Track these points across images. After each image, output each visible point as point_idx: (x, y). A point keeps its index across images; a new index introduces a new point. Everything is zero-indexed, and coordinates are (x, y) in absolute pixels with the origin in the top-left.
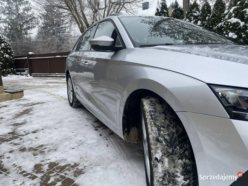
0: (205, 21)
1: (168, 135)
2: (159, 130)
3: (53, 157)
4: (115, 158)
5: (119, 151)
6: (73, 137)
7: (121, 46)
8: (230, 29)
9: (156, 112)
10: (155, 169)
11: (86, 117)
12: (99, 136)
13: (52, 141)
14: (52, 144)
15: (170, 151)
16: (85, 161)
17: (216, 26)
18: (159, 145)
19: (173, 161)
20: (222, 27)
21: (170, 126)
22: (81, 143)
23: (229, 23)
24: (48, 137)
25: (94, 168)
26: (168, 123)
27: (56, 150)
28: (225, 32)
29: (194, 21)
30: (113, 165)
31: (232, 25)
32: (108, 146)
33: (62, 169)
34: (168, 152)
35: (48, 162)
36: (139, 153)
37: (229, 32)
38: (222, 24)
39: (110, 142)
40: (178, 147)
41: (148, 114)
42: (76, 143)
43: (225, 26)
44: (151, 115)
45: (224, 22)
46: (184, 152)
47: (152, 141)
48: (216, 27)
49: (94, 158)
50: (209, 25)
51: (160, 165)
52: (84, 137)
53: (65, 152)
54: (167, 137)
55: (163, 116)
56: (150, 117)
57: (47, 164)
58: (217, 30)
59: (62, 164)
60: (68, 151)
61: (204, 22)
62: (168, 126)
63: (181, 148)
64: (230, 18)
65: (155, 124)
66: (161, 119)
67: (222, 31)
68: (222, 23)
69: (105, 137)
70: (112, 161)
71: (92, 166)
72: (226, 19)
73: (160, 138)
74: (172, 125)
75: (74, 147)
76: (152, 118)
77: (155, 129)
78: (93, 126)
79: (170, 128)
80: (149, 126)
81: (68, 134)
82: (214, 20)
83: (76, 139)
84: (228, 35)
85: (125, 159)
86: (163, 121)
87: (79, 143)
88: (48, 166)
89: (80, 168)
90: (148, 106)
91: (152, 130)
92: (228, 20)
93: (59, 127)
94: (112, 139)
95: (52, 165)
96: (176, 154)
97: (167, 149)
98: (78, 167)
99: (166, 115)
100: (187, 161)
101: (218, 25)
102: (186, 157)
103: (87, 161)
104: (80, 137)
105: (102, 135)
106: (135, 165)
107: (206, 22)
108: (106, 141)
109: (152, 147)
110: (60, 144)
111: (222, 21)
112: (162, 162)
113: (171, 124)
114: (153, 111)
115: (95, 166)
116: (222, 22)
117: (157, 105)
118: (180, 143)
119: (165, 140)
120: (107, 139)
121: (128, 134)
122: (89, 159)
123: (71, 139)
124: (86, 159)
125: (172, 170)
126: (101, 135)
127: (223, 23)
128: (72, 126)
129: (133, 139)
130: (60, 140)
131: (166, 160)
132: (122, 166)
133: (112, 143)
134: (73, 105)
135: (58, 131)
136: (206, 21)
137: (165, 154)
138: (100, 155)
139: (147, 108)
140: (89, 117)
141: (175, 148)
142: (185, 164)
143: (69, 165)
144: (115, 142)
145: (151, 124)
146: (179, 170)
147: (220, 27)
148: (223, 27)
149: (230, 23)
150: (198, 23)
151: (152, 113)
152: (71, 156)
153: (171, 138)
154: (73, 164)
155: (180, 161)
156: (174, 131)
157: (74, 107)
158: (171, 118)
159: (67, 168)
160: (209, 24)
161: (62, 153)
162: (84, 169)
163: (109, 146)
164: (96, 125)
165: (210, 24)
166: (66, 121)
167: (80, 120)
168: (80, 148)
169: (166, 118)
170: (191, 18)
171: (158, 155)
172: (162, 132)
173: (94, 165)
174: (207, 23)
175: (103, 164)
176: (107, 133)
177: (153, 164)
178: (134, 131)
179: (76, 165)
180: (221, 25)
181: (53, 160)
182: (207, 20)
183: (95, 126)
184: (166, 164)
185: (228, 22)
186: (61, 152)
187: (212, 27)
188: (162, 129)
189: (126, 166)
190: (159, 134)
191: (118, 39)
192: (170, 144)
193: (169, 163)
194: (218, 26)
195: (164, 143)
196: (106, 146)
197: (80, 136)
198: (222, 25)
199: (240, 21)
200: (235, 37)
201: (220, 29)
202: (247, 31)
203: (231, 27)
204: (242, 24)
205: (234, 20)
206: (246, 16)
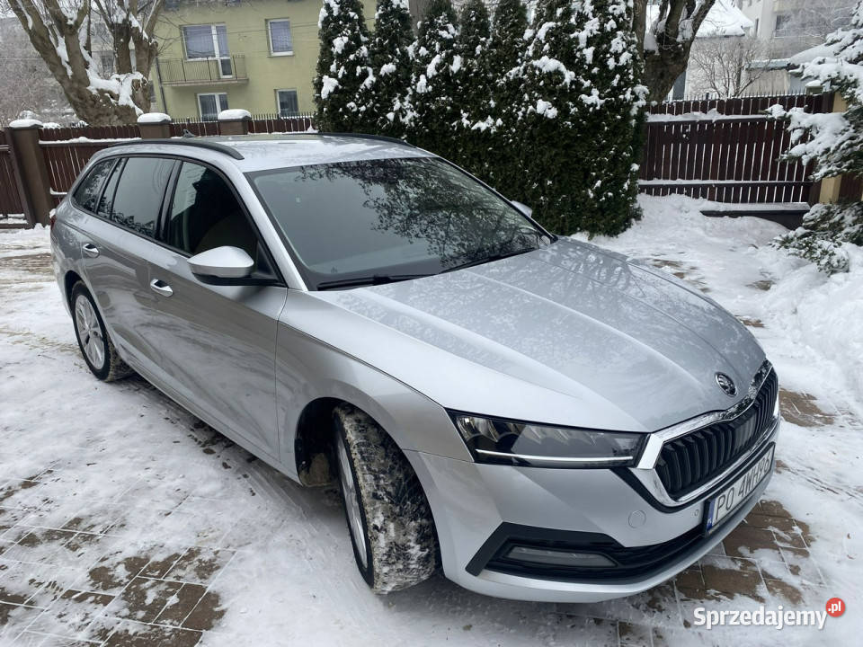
0: (473, 56)
1: (393, 484)
2: (377, 478)
3: (128, 544)
4: (279, 521)
5: (283, 501)
6: (152, 483)
8: (540, 90)
9: (369, 445)
10: (374, 544)
11: (164, 412)
12: (223, 469)
13: (100, 504)
14: (104, 511)
15: (397, 510)
16: (210, 540)
17: (503, 74)
18: (378, 504)
19: (403, 525)
20: (519, 81)
21: (394, 468)
22: (182, 497)
23: (537, 72)
24: (80, 493)
25: (239, 551)
26: (390, 463)
27: (123, 525)
28: (526, 97)
29: (444, 55)
30: (280, 538)
31: (543, 79)
32: (254, 494)
33: (164, 567)
34: (393, 513)
35: (120, 558)
37: (537, 99)
38: (519, 71)
39: (258, 484)
40: (409, 503)
41: (355, 451)
42: (170, 497)
43: (525, 77)
44: (361, 453)
45: (524, 64)
46: (418, 509)
47: (366, 499)
48: (505, 79)
49: (230, 530)
50: (485, 72)
51: (381, 536)
52: (183, 477)
53: (152, 525)
54: (390, 489)
55: (381, 451)
56: (359, 456)
57: (119, 563)
58: (507, 89)
59: (159, 557)
60: (156, 523)
61: (469, 61)
62: (392, 468)
63: (413, 502)
64: (539, 58)
65: (369, 469)
66: (379, 458)
67: (518, 91)
68: (518, 68)
69: (238, 471)
70: (274, 530)
71: (231, 549)
72: (529, 58)
73: (379, 493)
74: (397, 467)
75: (168, 510)
76: (363, 458)
77: (369, 477)
78: (196, 440)
79: (395, 471)
80: (359, 474)
81: (135, 474)
82: (498, 58)
83: (163, 486)
84: (535, 107)
85: (301, 518)
86: (382, 461)
87: (178, 498)
88: (126, 568)
89: (206, 557)
90: (354, 433)
91: (365, 480)
92: (535, 63)
93: (97, 457)
94: (258, 475)
95: (134, 564)
96: (405, 513)
97: (391, 508)
98: (200, 557)
99: (386, 449)
100: (424, 521)
101: (508, 74)
102: (422, 516)
103: (216, 540)
104: (174, 480)
105: (229, 464)
107: (475, 62)
108: (245, 480)
109: (368, 508)
110: (126, 508)
111: (519, 60)
112: (385, 530)
113: (396, 464)
114: (363, 444)
115: (240, 546)
116: (517, 65)
117: (369, 429)
118: (410, 495)
119: (388, 494)
120: (245, 476)
121: (308, 471)
122: (217, 533)
123: (150, 488)
124: (211, 535)
125: (401, 540)
126: (225, 466)
127: (522, 67)
128: (136, 450)
129: (319, 479)
130: (118, 496)
131: (391, 526)
132: (299, 537)
133: (261, 483)
134: (109, 378)
135: (100, 471)
136: (476, 58)
137: (388, 517)
138: (241, 520)
139: (353, 438)
140: (174, 415)
141: (405, 503)
142: (421, 526)
143: (177, 555)
144: (268, 481)
145: (362, 469)
146: (413, 537)
147: (514, 79)
148: (522, 81)
149: (540, 70)
150: (455, 62)
151: (363, 448)
152: (173, 535)
153: (398, 489)
154: (184, 553)
155: (413, 523)
156: (401, 476)
157: (110, 382)
158: (394, 454)
159: (175, 563)
160: (484, 67)
161: (144, 531)
162: (215, 560)
163: (257, 494)
164: (203, 437)
165: (488, 67)
166: (108, 434)
167: (150, 427)
168: (185, 508)
169: (387, 456)
170: (434, 45)
171: (378, 521)
172: (382, 482)
173: (236, 545)
174: (480, 65)
175: (256, 539)
176: (241, 459)
177: (370, 535)
179: (192, 553)
180: (517, 75)
181: (130, 552)
182: (478, 55)
183: (199, 440)
184: (392, 533)
185: (534, 68)
186: (140, 529)
187: (494, 78)
188: (382, 475)
189: (309, 535)
190: (377, 486)
191: (260, 251)
192: (397, 499)
193: (396, 530)
194: (508, 78)
195: (387, 500)
196: (249, 494)
197: (171, 477)
198: (520, 76)
199: (563, 68)
200: (552, 113)
201: (514, 85)
202: (583, 96)
203: (542, 83)
204: (569, 76)
205: (549, 64)
206: (578, 55)
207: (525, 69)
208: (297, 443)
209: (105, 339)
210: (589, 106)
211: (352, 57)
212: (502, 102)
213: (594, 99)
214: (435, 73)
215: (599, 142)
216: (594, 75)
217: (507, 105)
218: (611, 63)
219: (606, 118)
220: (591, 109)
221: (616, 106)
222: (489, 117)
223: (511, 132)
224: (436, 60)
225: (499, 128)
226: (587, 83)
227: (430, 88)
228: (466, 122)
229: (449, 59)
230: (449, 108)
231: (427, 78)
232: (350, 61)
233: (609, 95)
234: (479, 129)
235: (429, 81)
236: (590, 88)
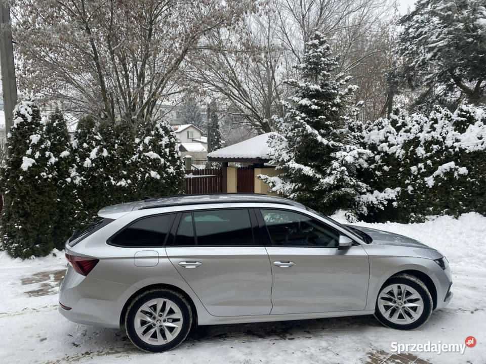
8: (149, 166)
17: (129, 159)
20: (137, 162)
23: (147, 158)
28: (142, 169)
29: (98, 148)
31: (151, 161)
37: (150, 170)
45: (139, 154)
48: (130, 161)
58: (132, 166)
64: (147, 152)
67: (137, 167)
68: (136, 156)
72: (141, 152)
84: (149, 174)
92: (145, 154)
101: (132, 158)
111: (135, 152)
116: (135, 154)
127: (138, 156)
136: (116, 150)
147: (135, 161)
149: (149, 158)
150: (104, 152)
170: (92, 143)
180: (136, 159)
185: (145, 156)
199: (159, 157)
200: (158, 177)
201: (134, 164)
202: (168, 169)
203: (150, 163)
204: (162, 161)
205: (153, 155)
206: (163, 151)
210: (171, 173)
211: (43, 146)
212: (130, 172)
213: (171, 170)
214: (96, 157)
215: (175, 189)
216: (170, 160)
217: (132, 173)
218: (176, 156)
219: (176, 178)
220: (171, 175)
221: (179, 173)
222: (123, 179)
223: (135, 186)
224: (95, 151)
225: (129, 184)
226: (168, 164)
227: (94, 165)
228: (113, 182)
229: (101, 150)
230: (104, 175)
231: (91, 159)
232: (42, 149)
233: (176, 169)
234: (121, 185)
235: (93, 161)
236: (169, 166)
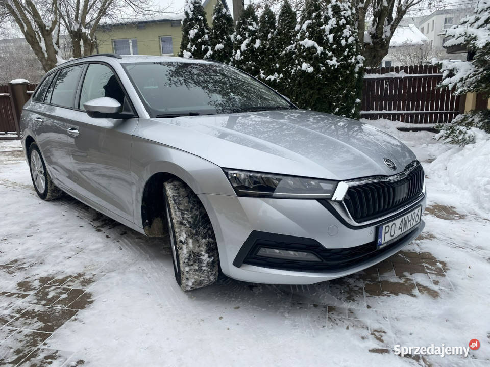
0: (266, 40)
1: (192, 217)
2: (183, 214)
3: (43, 271)
4: (134, 261)
5: (138, 252)
6: (63, 244)
7: (132, 113)
8: (304, 57)
9: (179, 196)
10: (180, 251)
11: (76, 213)
12: (106, 238)
13: (31, 253)
14: (33, 257)
15: (194, 232)
16: (92, 269)
17: (283, 49)
18: (183, 228)
19: (197, 241)
20: (292, 53)
21: (193, 209)
22: (79, 250)
23: (302, 48)
24: (20, 248)
25: (107, 274)
26: (191, 206)
27: (42, 263)
28: (296, 61)
29: (250, 39)
30: (132, 268)
31: (305, 51)
32: (122, 249)
33: (62, 281)
34: (191, 233)
35: (37, 277)
36: (165, 251)
37: (302, 62)
38: (292, 47)
39: (125, 244)
40: (201, 228)
41: (171, 199)
42: (72, 250)
43: (296, 50)
44: (174, 200)
45: (295, 44)
46: (207, 232)
47: (176, 225)
48: (284, 52)
49: (104, 265)
50: (273, 48)
51: (184, 247)
52: (82, 241)
53: (59, 263)
54: (190, 220)
55: (186, 199)
56: (173, 202)
57: (36, 280)
58: (286, 57)
59: (60, 277)
60: (62, 262)
61: (265, 42)
62: (192, 209)
63: (204, 228)
64: (303, 40)
65: (178, 209)
66: (185, 203)
67: (292, 59)
68: (292, 46)
69: (115, 239)
70: (130, 265)
71: (103, 273)
72: (298, 40)
73: (184, 221)
74: (195, 208)
75: (70, 256)
76: (175, 203)
77: (178, 213)
78: (93, 226)
79: (194, 210)
80: (172, 211)
81: (54, 240)
82: (280, 41)
83: (70, 245)
84: (301, 67)
85: (147, 260)
86: (186, 205)
87: (76, 251)
88: (40, 282)
89: (87, 277)
90: (172, 191)
91: (176, 215)
92: (301, 43)
93: (34, 233)
94: (126, 241)
95: (44, 281)
96: (199, 234)
97: (190, 230)
98: (84, 277)
99: (189, 198)
100: (211, 239)
101: (286, 49)
102: (209, 236)
103: (95, 269)
104: (76, 243)
105: (109, 236)
106: (161, 264)
107: (268, 43)
108: (118, 243)
109: (177, 230)
110: (45, 255)
111: (292, 42)
112: (187, 243)
113: (195, 206)
114: (176, 196)
115: (108, 272)
116: (291, 44)
117: (181, 188)
118: (203, 224)
119: (189, 222)
120: (118, 241)
121: (150, 227)
122: (97, 266)
123: (62, 247)
124: (92, 267)
125: (197, 250)
126: (107, 237)
127: (294, 45)
128: (57, 230)
129: (156, 233)
130: (42, 250)
131: (191, 241)
132: (145, 268)
133: (127, 244)
134: (48, 197)
135: (34, 239)
136: (268, 41)
137: (189, 235)
138: (112, 261)
139: (170, 193)
140: (83, 215)
141: (199, 228)
142: (208, 242)
143: (71, 276)
144: (131, 243)
145: (174, 209)
146: (203, 248)
147: (290, 52)
148: (294, 53)
149: (304, 46)
150: (256, 43)
151: (176, 198)
152: (70, 267)
153: (195, 220)
154: (75, 275)
155: (204, 240)
156: (197, 213)
157: (48, 201)
158: (194, 201)
159: (69, 279)
160: (273, 45)
161: (54, 265)
162: (93, 278)
163: (123, 249)
164: (97, 224)
165: (275, 45)
166: (43, 223)
167: (67, 220)
168: (80, 255)
169: (189, 202)
170: (245, 34)
171: (183, 237)
172: (186, 216)
173: (106, 271)
174: (270, 44)
175: (119, 269)
176: (117, 234)
177: (177, 247)
178: (157, 223)
179: (80, 275)
180: (291, 50)
181: (44, 274)
182: (270, 39)
183: (95, 225)
184: (191, 245)
185: (300, 46)
186: (51, 265)
187: (279, 52)
188: (186, 212)
189: (150, 267)
190: (183, 218)
191: (126, 102)
192: (194, 225)
193: (193, 243)
194: (286, 51)
195: (188, 225)
197: (75, 242)
198: (293, 50)
199: (316, 45)
200: (311, 70)
201: (289, 55)
202: (328, 61)
203: (305, 54)
204: (320, 49)
205: (308, 43)
206: (325, 38)
207: (296, 47)
208: (143, 208)
209: (46, 174)
210: (331, 66)
211: (199, 40)
212: (283, 64)
213: (334, 62)
214: (246, 49)
215: (337, 86)
216: (334, 49)
217: (285, 67)
218: (343, 42)
219: (341, 73)
220: (332, 68)
221: (346, 66)
222: (276, 73)
223: (288, 81)
224: (246, 41)
225: (281, 79)
226: (330, 54)
227: (243, 57)
228: (262, 76)
229: (253, 41)
230: (253, 68)
231: (241, 51)
232: (199, 43)
233: (342, 60)
234: (270, 79)
235: (242, 53)
236: (332, 56)
